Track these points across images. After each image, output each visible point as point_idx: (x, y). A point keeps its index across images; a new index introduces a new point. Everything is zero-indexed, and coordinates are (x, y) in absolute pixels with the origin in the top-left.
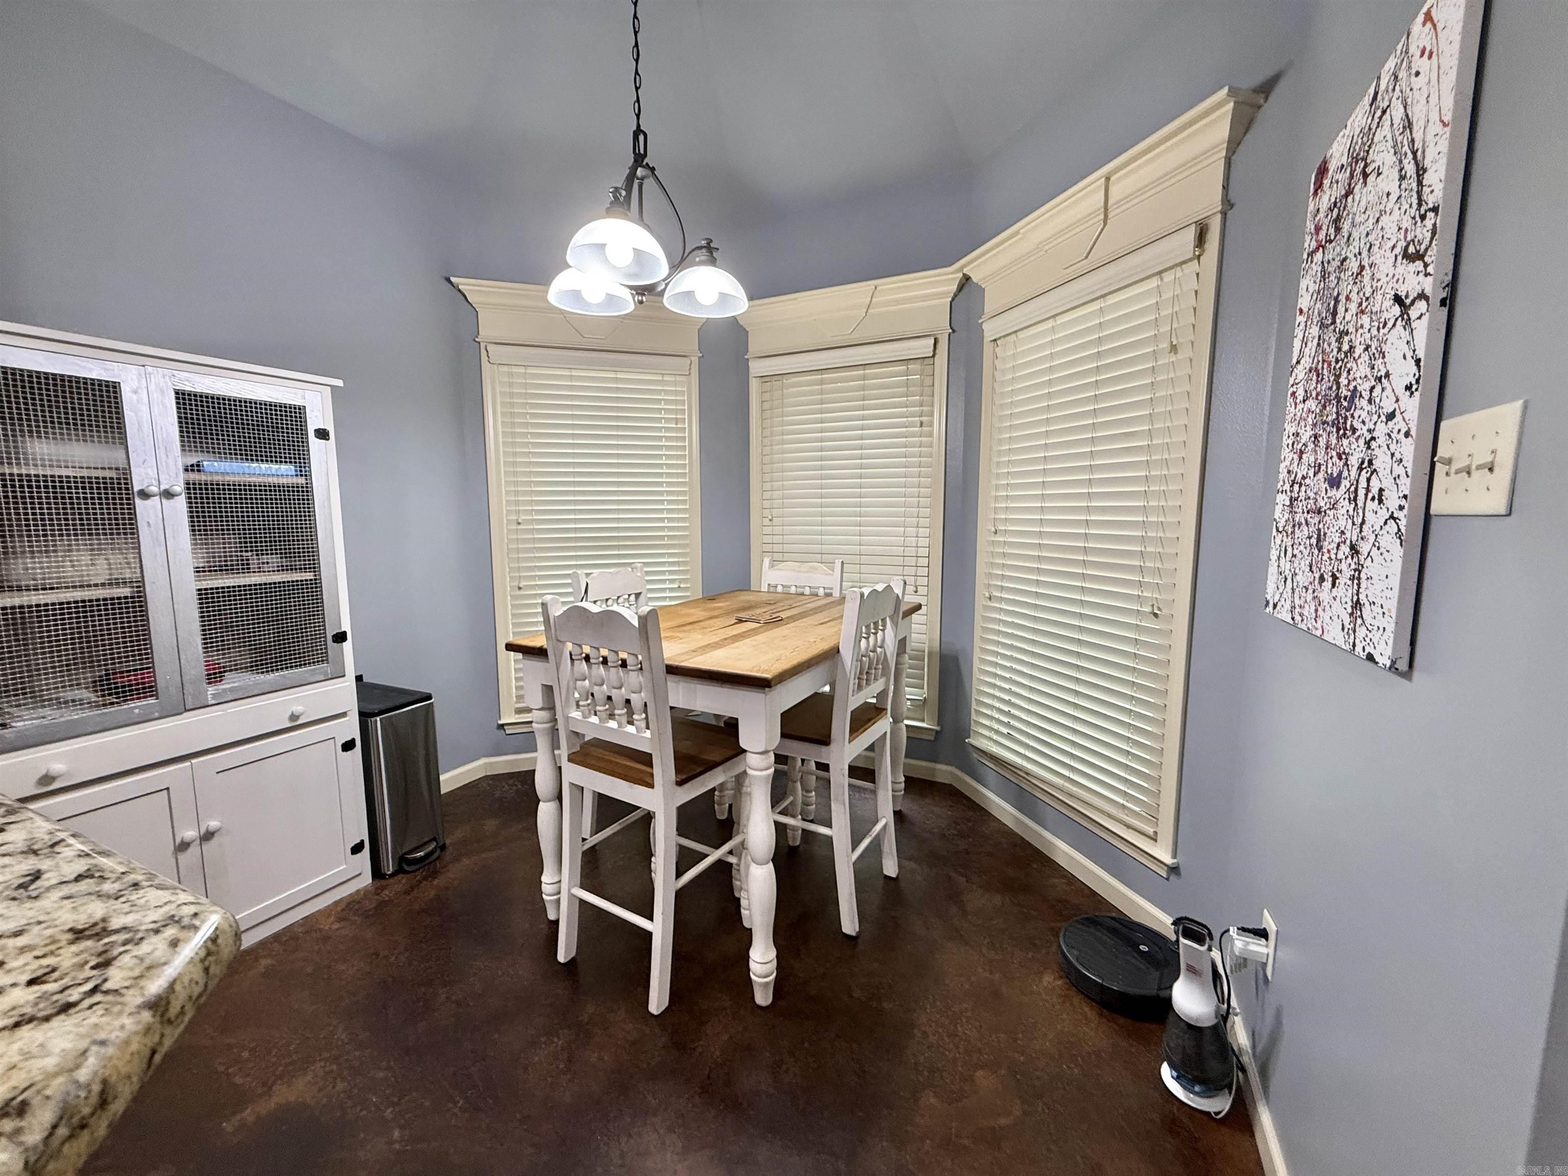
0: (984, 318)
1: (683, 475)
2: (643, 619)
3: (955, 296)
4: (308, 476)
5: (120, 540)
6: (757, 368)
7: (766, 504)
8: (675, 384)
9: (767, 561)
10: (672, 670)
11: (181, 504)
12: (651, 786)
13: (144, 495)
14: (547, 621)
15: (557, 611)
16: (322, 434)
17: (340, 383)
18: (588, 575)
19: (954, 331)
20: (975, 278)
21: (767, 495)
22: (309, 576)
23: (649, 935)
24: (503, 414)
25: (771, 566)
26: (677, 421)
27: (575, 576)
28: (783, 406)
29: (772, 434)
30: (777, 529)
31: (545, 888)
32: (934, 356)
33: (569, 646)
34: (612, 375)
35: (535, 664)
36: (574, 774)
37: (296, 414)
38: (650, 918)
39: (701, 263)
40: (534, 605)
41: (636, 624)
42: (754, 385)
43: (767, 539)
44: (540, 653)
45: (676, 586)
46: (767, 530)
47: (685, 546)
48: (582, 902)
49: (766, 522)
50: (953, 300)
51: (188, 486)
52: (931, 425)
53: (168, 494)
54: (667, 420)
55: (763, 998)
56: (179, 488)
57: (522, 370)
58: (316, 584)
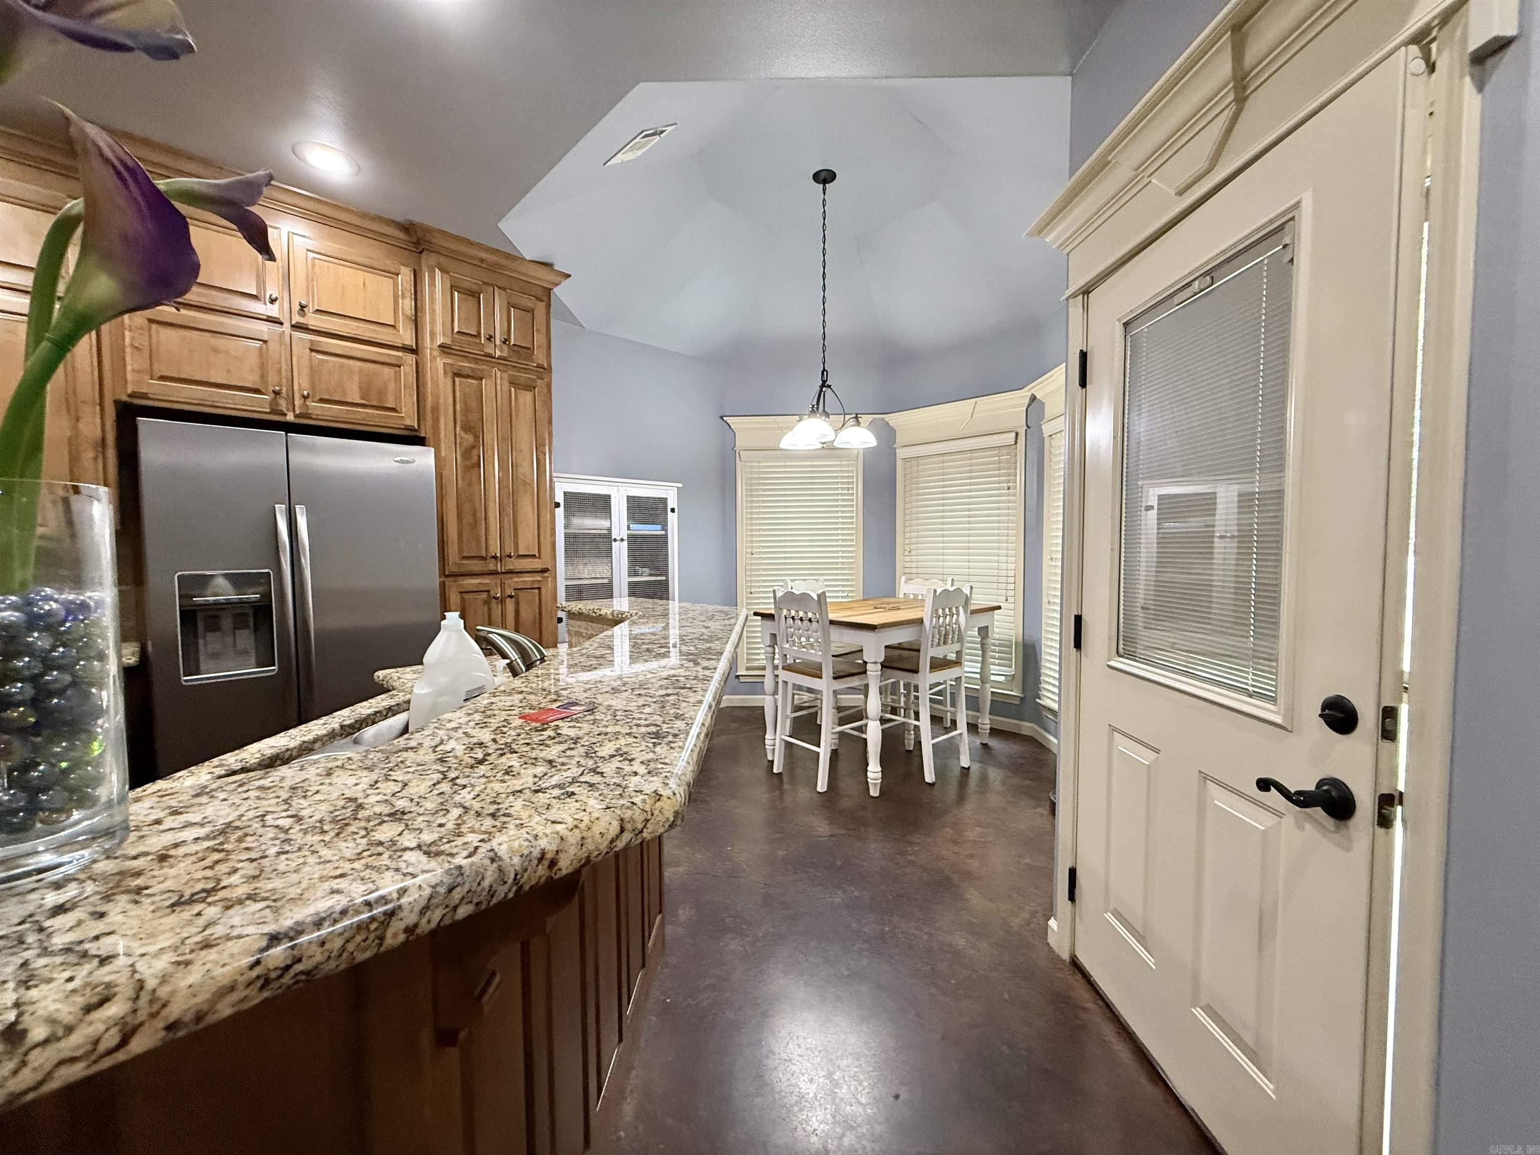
0: (1045, 421)
1: (852, 523)
2: (819, 596)
3: (1029, 405)
4: (666, 531)
5: (605, 560)
6: (901, 453)
7: (907, 541)
8: (848, 466)
9: (903, 578)
10: (832, 622)
11: (625, 543)
12: (821, 678)
13: (615, 540)
14: (775, 598)
15: (779, 594)
16: (673, 510)
17: (680, 485)
18: (792, 581)
19: (1029, 427)
20: (1038, 397)
21: (907, 535)
22: (664, 578)
23: (818, 753)
24: (746, 490)
25: (906, 582)
26: (848, 489)
27: (786, 583)
28: (918, 477)
29: (911, 495)
30: (914, 558)
31: (767, 742)
32: (1016, 443)
33: (785, 612)
34: (809, 463)
35: (768, 623)
36: (784, 675)
37: (664, 501)
38: (819, 746)
39: (853, 426)
40: (769, 592)
41: (816, 598)
42: (899, 464)
43: (907, 565)
44: (770, 617)
45: (845, 594)
46: (907, 559)
47: (852, 569)
48: (786, 741)
49: (907, 553)
50: (1028, 407)
51: (629, 536)
52: (1015, 488)
53: (622, 540)
54: (842, 489)
55: (874, 792)
56: (625, 538)
57: (757, 464)
58: (667, 581)
